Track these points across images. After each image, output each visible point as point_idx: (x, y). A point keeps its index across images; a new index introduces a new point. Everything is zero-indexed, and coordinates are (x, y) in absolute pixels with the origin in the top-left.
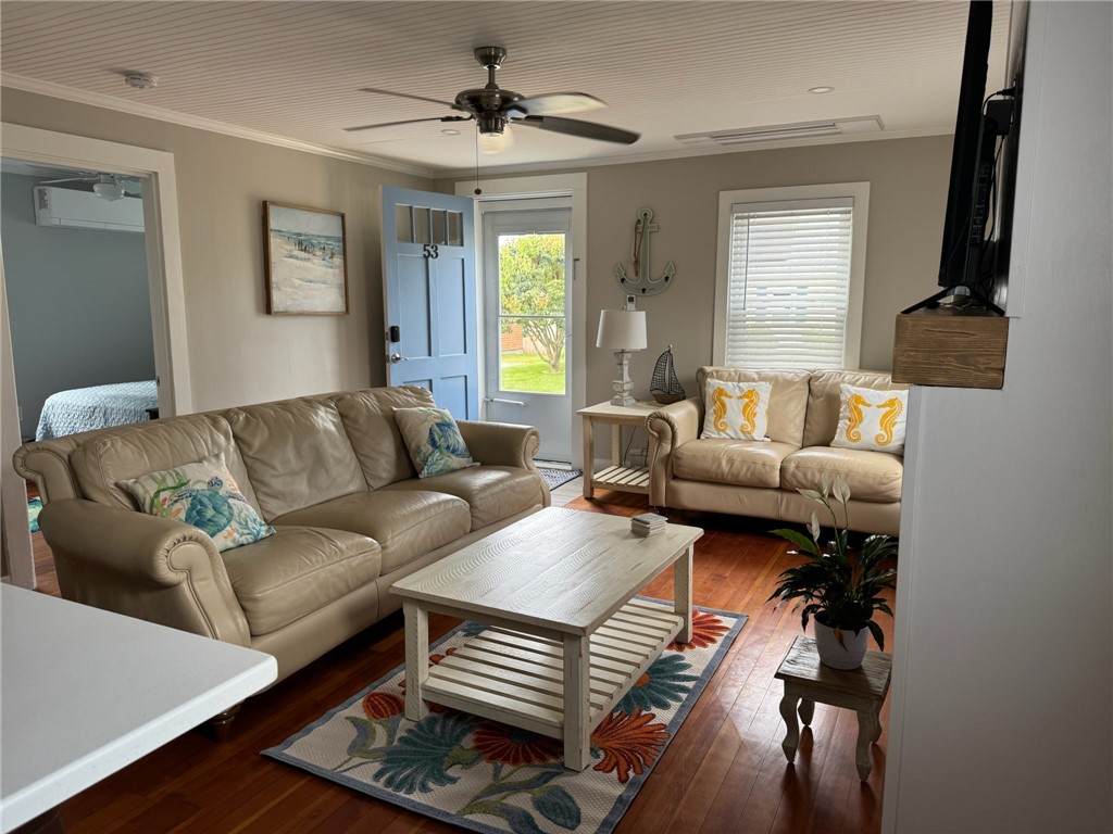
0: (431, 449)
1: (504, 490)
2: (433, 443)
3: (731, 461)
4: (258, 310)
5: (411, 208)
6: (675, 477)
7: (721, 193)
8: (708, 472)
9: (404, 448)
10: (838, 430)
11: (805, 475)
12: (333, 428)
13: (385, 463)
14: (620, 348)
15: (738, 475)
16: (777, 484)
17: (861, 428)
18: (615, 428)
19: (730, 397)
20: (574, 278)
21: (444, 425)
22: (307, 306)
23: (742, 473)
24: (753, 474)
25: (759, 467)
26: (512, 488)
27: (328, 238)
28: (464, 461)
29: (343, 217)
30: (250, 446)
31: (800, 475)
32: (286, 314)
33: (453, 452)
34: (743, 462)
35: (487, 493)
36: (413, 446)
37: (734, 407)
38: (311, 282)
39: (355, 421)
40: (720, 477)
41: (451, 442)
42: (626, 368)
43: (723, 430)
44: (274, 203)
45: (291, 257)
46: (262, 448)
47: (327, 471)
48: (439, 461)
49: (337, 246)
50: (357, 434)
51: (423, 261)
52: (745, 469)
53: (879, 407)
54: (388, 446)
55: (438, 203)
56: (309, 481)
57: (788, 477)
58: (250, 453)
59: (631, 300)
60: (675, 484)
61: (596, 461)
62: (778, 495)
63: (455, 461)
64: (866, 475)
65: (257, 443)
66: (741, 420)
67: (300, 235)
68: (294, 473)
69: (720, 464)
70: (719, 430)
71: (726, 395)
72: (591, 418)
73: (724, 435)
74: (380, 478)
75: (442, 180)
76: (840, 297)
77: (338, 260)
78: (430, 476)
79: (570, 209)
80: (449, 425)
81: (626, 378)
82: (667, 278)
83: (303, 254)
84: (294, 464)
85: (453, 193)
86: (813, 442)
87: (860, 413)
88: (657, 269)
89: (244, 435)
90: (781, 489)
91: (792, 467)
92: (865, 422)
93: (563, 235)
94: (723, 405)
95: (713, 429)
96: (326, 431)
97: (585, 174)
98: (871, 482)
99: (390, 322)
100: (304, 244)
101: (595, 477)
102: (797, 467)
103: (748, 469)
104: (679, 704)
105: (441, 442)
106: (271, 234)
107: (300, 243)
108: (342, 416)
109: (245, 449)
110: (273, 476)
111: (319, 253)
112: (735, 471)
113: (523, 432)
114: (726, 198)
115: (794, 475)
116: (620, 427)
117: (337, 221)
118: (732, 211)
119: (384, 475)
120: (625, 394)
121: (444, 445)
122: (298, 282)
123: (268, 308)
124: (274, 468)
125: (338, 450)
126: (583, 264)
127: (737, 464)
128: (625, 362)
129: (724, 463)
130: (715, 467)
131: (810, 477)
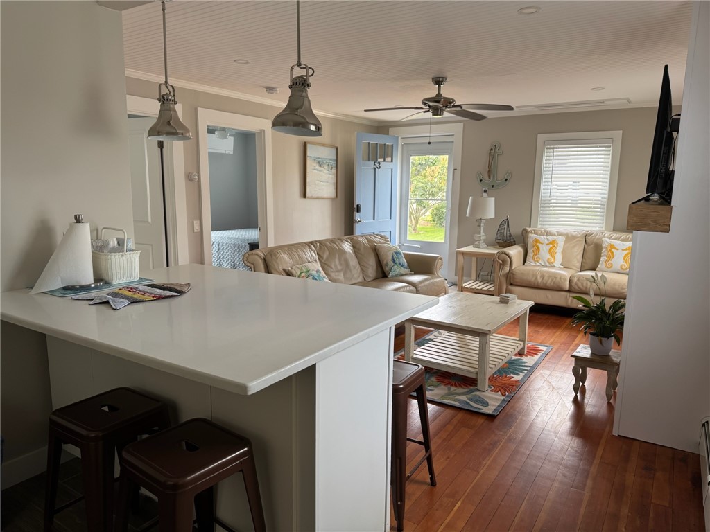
0: (393, 264)
1: (429, 284)
2: (394, 261)
3: (543, 276)
4: (300, 196)
5: (369, 143)
6: (511, 284)
7: (539, 135)
8: (529, 282)
9: (379, 263)
10: (600, 262)
11: (582, 284)
12: (351, 252)
13: (372, 271)
14: (479, 218)
15: (546, 283)
16: (567, 287)
17: (613, 261)
18: (474, 259)
19: (542, 244)
20: (453, 179)
21: (397, 253)
22: (320, 195)
23: (549, 283)
24: (554, 283)
25: (558, 279)
26: (433, 284)
27: (330, 159)
28: (407, 271)
29: (337, 149)
30: (323, 258)
31: (580, 284)
32: (311, 198)
33: (402, 266)
34: (549, 277)
35: (423, 285)
36: (385, 262)
37: (544, 249)
38: (322, 182)
39: (359, 249)
40: (536, 284)
41: (401, 261)
42: (482, 228)
43: (537, 261)
44: (309, 143)
45: (315, 169)
46: (327, 259)
47: (351, 271)
48: (397, 270)
49: (334, 163)
50: (359, 255)
51: (373, 170)
52: (550, 280)
53: (623, 250)
54: (372, 262)
55: (380, 140)
56: (344, 275)
57: (573, 284)
58: (323, 261)
59: (485, 191)
60: (510, 287)
61: (464, 278)
62: (567, 294)
63: (404, 271)
64: (614, 284)
65: (325, 257)
66: (548, 256)
67: (319, 158)
68: (338, 271)
69: (536, 278)
70: (535, 261)
71: (540, 243)
72: (464, 253)
73: (538, 264)
74: (369, 277)
75: (382, 128)
76: (603, 192)
77: (334, 171)
78: (393, 277)
79: (453, 142)
80: (400, 253)
81: (482, 233)
82: (506, 180)
83: (320, 168)
84: (339, 268)
85: (388, 134)
86: (586, 268)
87: (612, 253)
88: (501, 175)
89: (320, 253)
90: (569, 291)
91: (575, 280)
92: (615, 258)
93: (447, 156)
94: (538, 248)
95: (532, 261)
96: (349, 253)
97: (462, 124)
98: (617, 287)
99: (357, 202)
100: (320, 163)
101: (464, 285)
102: (578, 280)
103: (552, 280)
104: (524, 374)
105: (397, 261)
106: (308, 159)
107: (319, 163)
108: (354, 247)
109: (321, 259)
110: (333, 272)
111: (326, 167)
112: (545, 281)
113: (436, 258)
114: (541, 138)
115: (576, 284)
116: (477, 258)
117: (334, 150)
118: (544, 144)
119: (371, 275)
120: (481, 242)
121: (398, 263)
122: (317, 182)
123: (305, 196)
124: (331, 268)
125: (353, 262)
126: (458, 172)
127: (546, 278)
128: (482, 225)
129: (539, 277)
130: (534, 279)
131: (585, 285)
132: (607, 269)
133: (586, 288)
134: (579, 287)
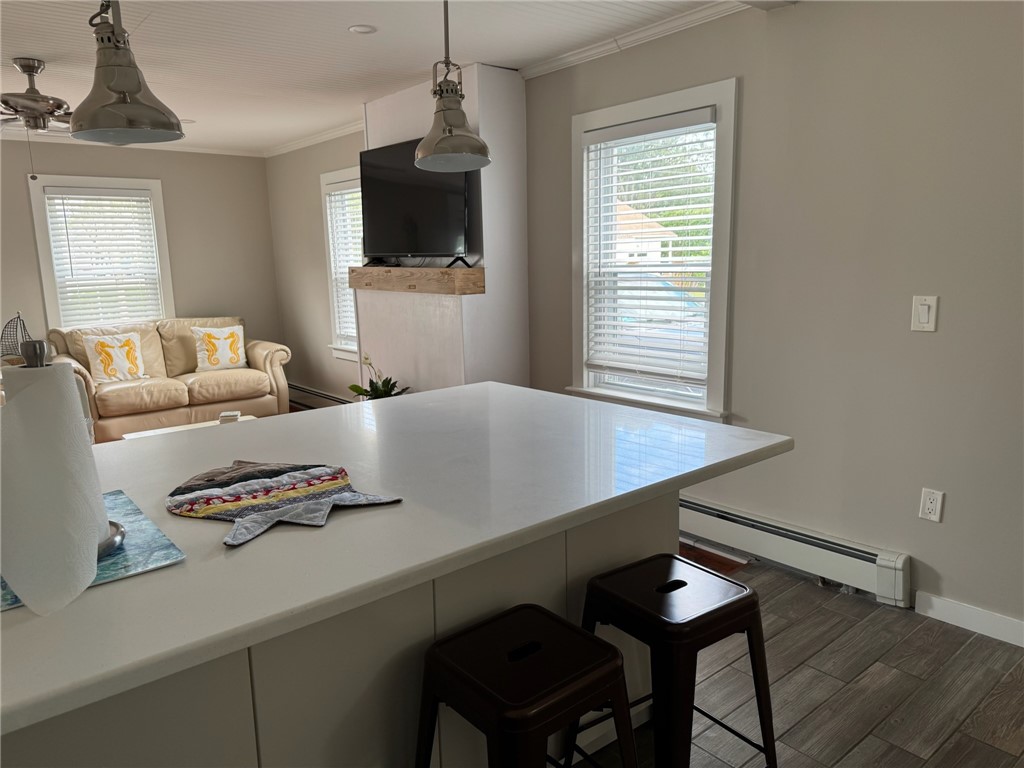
3: (150, 393)
6: (101, 417)
8: (134, 405)
11: (207, 391)
15: (158, 402)
16: (186, 400)
23: (161, 400)
24: (169, 399)
25: (173, 392)
31: (204, 392)
34: (160, 392)
37: (118, 355)
40: (143, 407)
52: (163, 396)
53: (226, 339)
57: (196, 394)
60: (101, 422)
62: (187, 410)
66: (127, 365)
69: (142, 398)
70: (110, 376)
71: (108, 346)
73: (115, 379)
86: (178, 372)
87: (214, 345)
90: (190, 405)
91: (196, 387)
92: (220, 350)
95: (105, 376)
102: (201, 386)
103: (165, 396)
112: (155, 399)
115: (200, 393)
127: (156, 394)
129: (145, 396)
130: (139, 399)
131: (211, 391)
132: (215, 367)
133: (214, 395)
134: (204, 397)
